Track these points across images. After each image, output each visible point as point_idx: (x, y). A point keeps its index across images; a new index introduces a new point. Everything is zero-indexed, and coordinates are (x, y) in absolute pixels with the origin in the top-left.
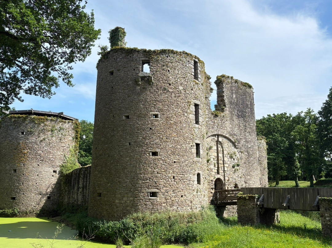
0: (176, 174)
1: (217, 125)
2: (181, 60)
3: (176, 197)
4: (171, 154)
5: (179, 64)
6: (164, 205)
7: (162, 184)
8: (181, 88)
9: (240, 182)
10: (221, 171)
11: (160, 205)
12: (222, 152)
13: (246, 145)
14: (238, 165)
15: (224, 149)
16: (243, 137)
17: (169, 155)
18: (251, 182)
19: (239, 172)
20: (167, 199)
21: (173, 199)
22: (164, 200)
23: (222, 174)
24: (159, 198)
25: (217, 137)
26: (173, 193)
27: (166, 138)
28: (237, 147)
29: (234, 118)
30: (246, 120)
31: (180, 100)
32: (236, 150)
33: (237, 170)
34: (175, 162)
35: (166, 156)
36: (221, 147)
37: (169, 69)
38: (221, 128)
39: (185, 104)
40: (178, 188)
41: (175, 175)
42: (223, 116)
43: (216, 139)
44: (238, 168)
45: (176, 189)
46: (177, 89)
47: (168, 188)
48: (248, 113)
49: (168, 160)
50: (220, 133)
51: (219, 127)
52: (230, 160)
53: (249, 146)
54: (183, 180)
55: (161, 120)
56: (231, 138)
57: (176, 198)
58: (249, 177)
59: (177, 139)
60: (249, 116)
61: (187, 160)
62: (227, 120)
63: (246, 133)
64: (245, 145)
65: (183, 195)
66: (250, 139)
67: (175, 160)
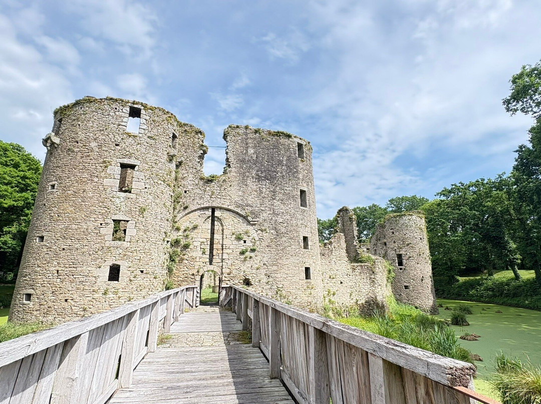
0: (63, 267)
1: (210, 194)
2: (99, 109)
3: (55, 301)
4: (59, 238)
5: (96, 114)
6: (35, 313)
7: (39, 283)
8: (93, 144)
9: (254, 275)
10: (216, 259)
11: (31, 313)
12: (221, 231)
13: (274, 219)
14: (253, 250)
15: (225, 227)
16: (267, 208)
17: (57, 240)
18: (279, 276)
19: (254, 261)
20: (42, 305)
21: (50, 304)
22: (37, 307)
23: (218, 264)
24: (32, 303)
25: (210, 210)
26: (52, 295)
27: (58, 216)
28: (251, 223)
29: (249, 181)
30: (275, 183)
31: (89, 161)
32: (250, 228)
33: (251, 257)
34: (64, 249)
35: (53, 241)
36: (219, 224)
37: (79, 123)
38: (219, 197)
39: (97, 165)
40: (61, 287)
41: (60, 269)
42: (224, 181)
43: (209, 213)
44: (252, 254)
45: (59, 289)
46: (87, 147)
47: (45, 289)
48: (282, 173)
49: (54, 247)
50: (214, 205)
51: (213, 196)
52: (236, 242)
53: (281, 220)
54: (73, 275)
55: (57, 192)
56: (239, 210)
57: (54, 304)
58: (275, 268)
59: (73, 215)
60: (283, 176)
61: (86, 246)
62: (231, 186)
63: (274, 201)
64: (272, 219)
65: (68, 298)
66: (281, 210)
67: (65, 247)
